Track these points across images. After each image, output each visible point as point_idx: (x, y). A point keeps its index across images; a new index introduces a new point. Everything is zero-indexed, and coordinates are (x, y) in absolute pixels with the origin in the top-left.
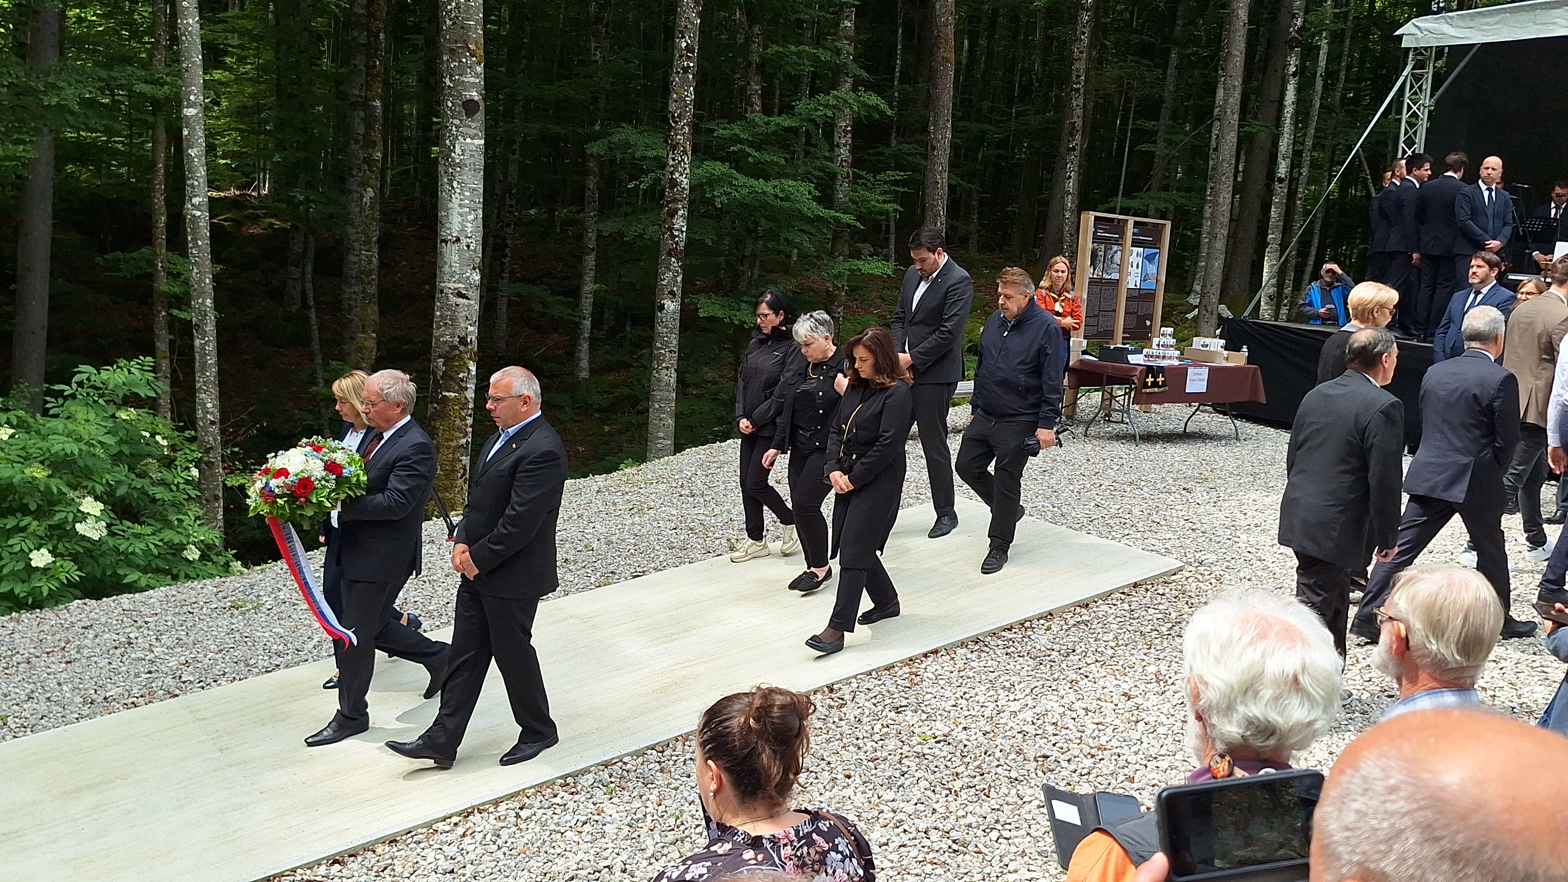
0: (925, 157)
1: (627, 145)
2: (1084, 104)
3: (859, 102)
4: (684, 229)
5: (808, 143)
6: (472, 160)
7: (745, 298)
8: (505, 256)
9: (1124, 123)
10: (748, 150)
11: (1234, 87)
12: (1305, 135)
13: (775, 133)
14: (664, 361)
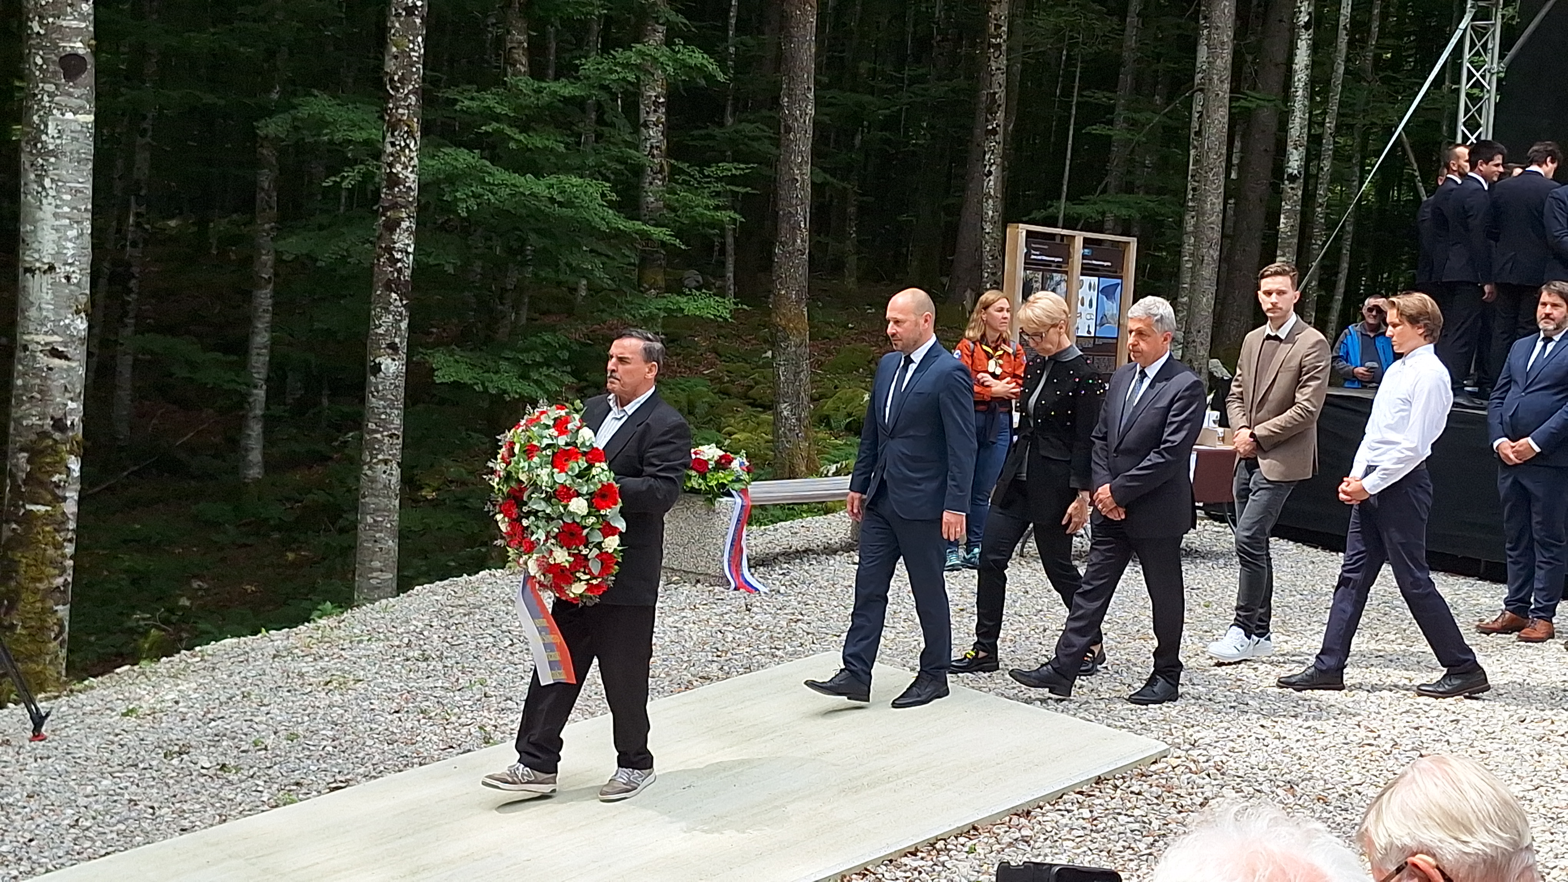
0: (777, 143)
1: (321, 123)
2: (1007, 67)
3: (676, 61)
4: (411, 250)
5: (600, 121)
6: (76, 146)
7: (508, 354)
8: (130, 291)
9: (1067, 92)
10: (508, 131)
11: (1223, 43)
12: (1325, 113)
13: (549, 105)
14: (380, 451)
